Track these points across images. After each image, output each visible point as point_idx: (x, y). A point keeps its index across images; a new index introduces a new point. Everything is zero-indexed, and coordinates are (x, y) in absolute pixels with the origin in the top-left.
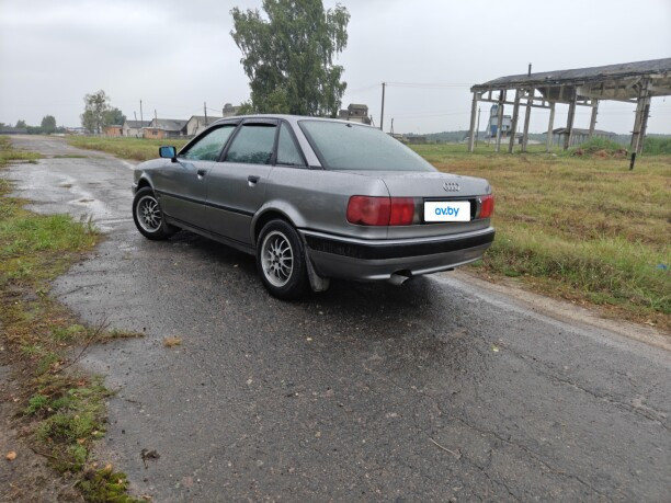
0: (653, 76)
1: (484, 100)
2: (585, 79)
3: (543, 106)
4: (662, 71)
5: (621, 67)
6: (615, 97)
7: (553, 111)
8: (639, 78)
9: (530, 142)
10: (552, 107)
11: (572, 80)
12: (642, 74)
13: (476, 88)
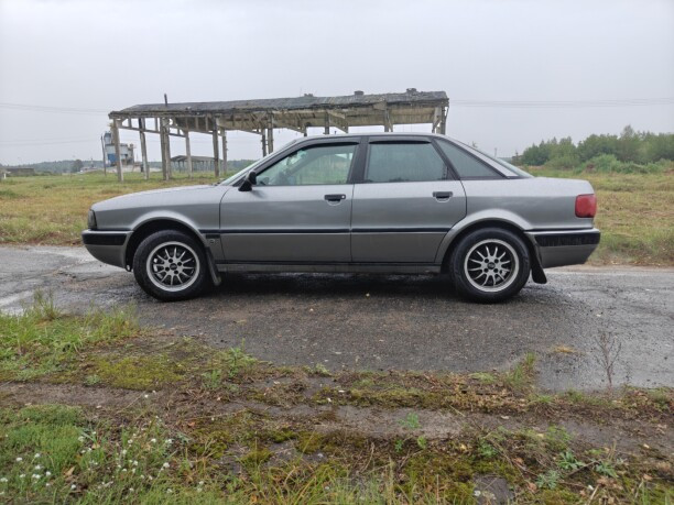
0: (274, 112)
1: (126, 128)
2: (221, 111)
3: (178, 135)
4: (280, 108)
5: (247, 103)
6: (242, 129)
7: (188, 139)
8: (264, 114)
9: (151, 170)
10: (186, 136)
11: (212, 112)
12: (266, 110)
13: (113, 115)
